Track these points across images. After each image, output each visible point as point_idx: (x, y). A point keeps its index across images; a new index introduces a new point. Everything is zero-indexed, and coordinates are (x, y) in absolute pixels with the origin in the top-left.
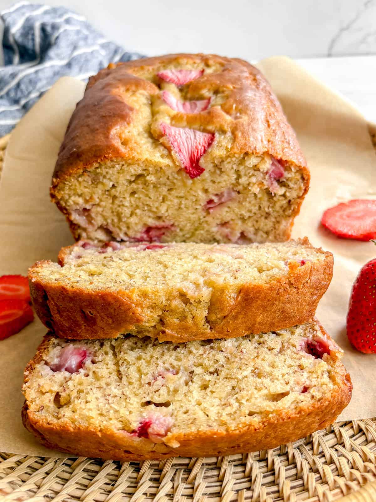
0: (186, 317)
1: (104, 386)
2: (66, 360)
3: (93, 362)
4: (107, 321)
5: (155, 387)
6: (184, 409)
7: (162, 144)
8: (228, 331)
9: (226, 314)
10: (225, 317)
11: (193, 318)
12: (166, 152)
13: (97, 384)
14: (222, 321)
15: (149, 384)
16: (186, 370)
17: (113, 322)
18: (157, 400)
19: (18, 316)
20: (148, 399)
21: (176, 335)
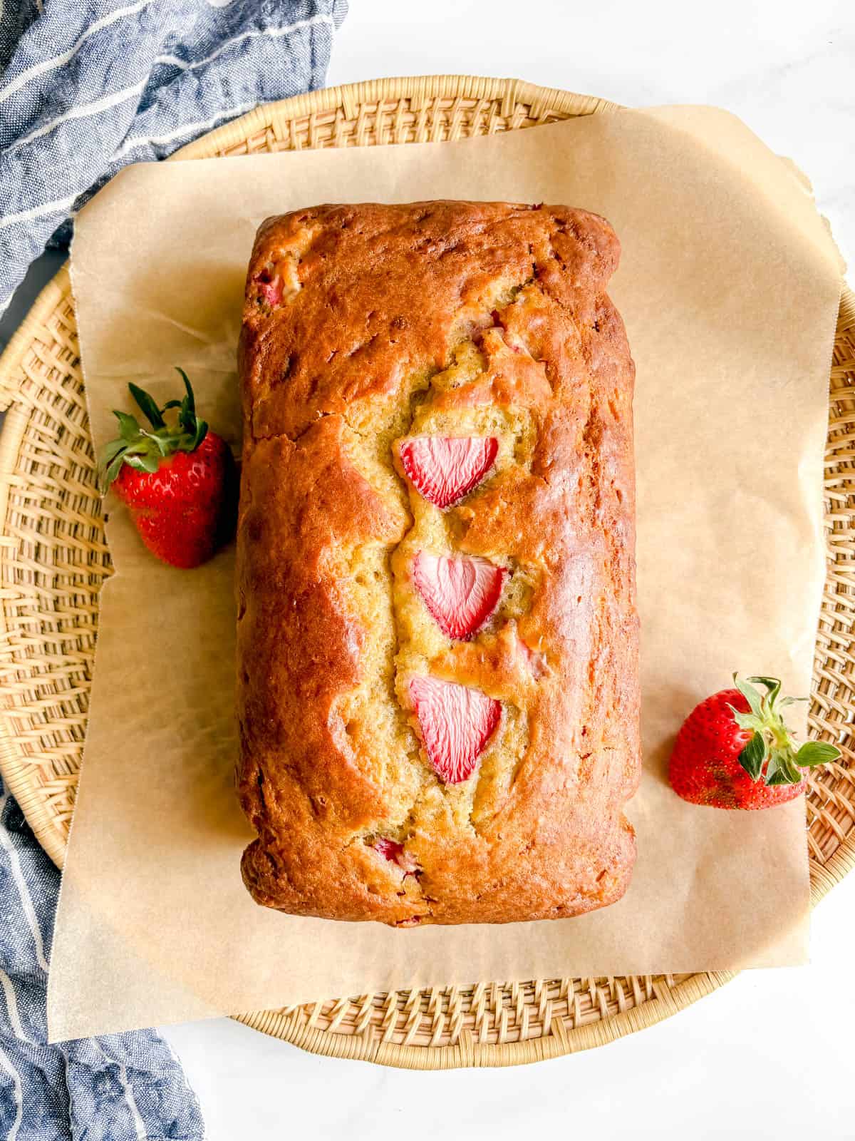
0: (443, 813)
4: (342, 812)
8: (499, 838)
9: (496, 810)
10: (495, 816)
11: (453, 814)
14: (491, 821)
17: (350, 814)
21: (430, 839)
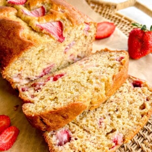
1: (87, 138)
2: (62, 138)
3: (73, 133)
5: (104, 127)
6: (121, 128)
7: (45, 33)
12: (48, 36)
13: (84, 139)
15: (100, 127)
16: (106, 115)
18: (109, 131)
19: (13, 134)
20: (106, 133)
